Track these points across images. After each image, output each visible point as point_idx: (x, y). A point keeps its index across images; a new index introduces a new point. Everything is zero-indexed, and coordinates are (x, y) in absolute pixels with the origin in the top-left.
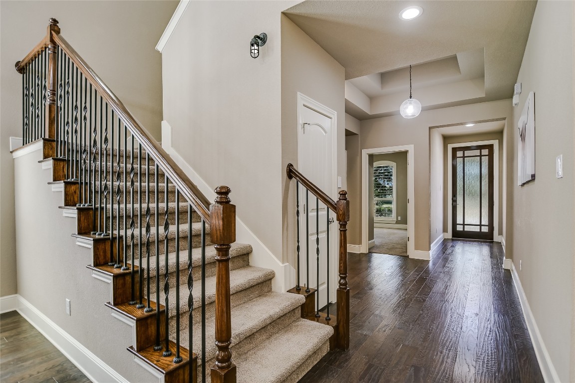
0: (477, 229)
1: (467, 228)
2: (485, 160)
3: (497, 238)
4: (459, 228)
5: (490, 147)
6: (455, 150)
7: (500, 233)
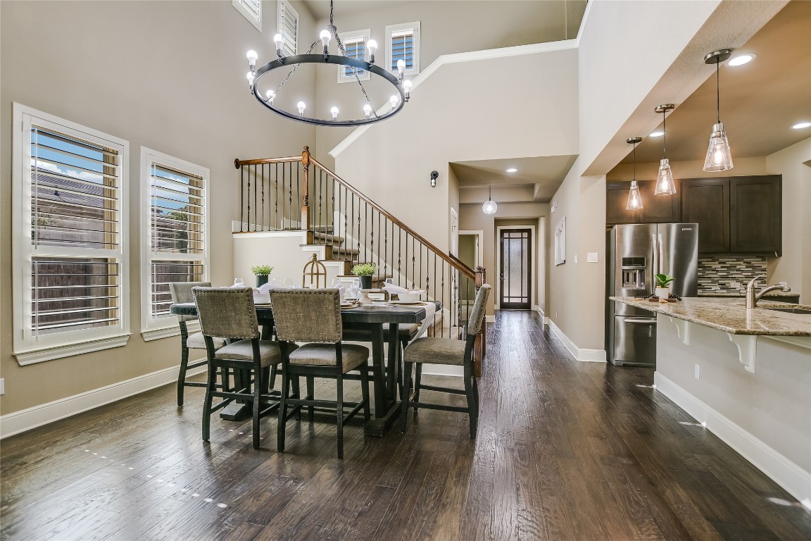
0: (518, 300)
1: (512, 300)
2: (525, 241)
3: (533, 307)
4: (506, 300)
5: (529, 231)
6: (502, 232)
7: (536, 303)
